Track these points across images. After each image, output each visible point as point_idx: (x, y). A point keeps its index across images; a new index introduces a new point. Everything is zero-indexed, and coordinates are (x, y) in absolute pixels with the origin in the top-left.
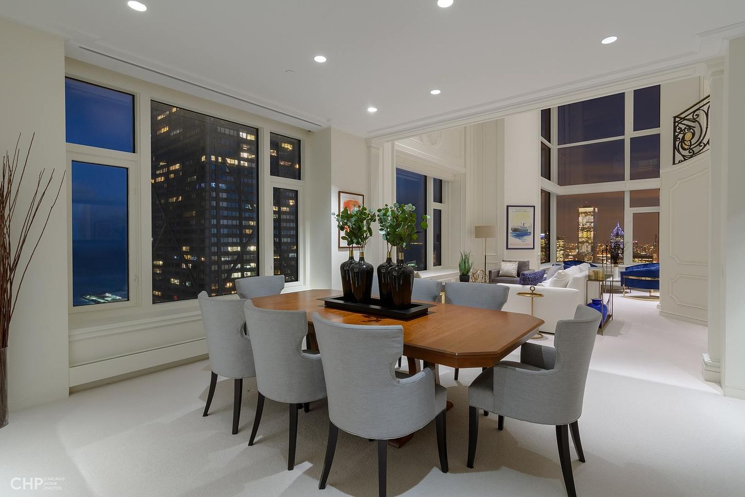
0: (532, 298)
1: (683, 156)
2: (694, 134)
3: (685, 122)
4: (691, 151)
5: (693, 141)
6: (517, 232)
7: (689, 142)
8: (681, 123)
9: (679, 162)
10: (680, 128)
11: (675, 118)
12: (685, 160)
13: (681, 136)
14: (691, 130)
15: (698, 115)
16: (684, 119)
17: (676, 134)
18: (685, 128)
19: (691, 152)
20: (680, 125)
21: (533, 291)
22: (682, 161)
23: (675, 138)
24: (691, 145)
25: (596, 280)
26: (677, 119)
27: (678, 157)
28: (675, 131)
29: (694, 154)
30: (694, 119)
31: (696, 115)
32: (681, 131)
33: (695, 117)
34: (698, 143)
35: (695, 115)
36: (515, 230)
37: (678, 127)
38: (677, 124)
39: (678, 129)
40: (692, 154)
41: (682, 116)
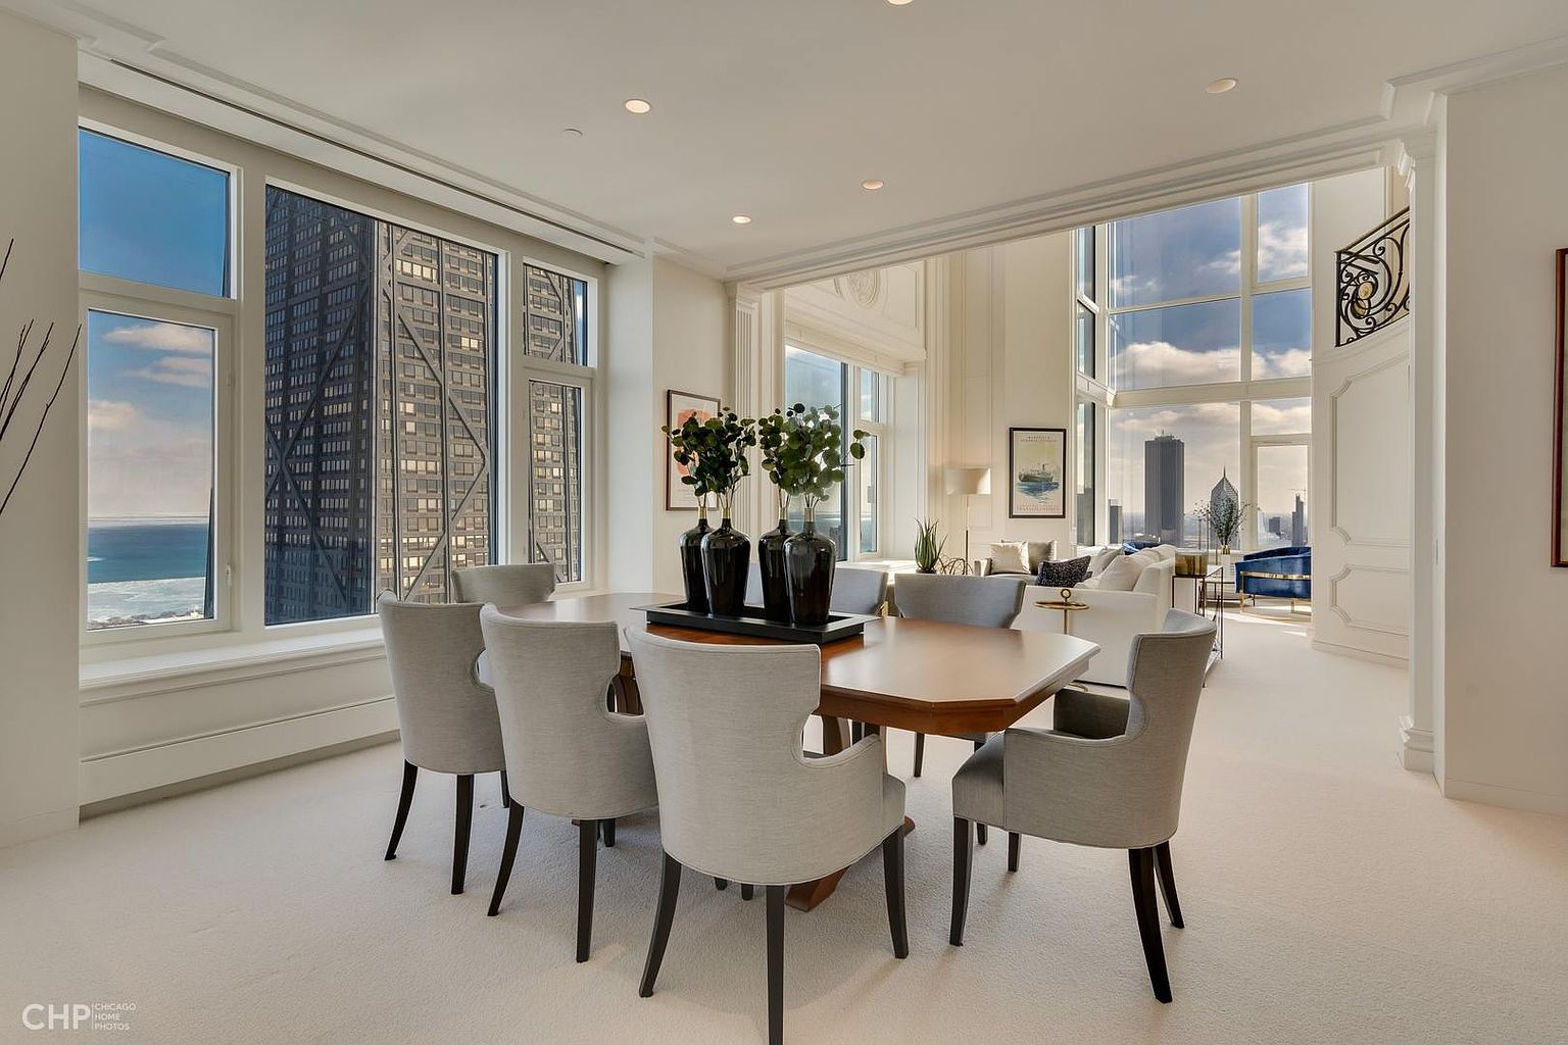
0: (1066, 611)
1: (1356, 330)
2: (1375, 287)
3: (1359, 262)
4: (1370, 320)
5: (1375, 300)
6: (1030, 483)
7: (1366, 302)
8: (1350, 264)
9: (1348, 342)
10: (1349, 275)
11: (1339, 253)
12: (1359, 337)
13: (1350, 290)
14: (1371, 279)
15: (1383, 249)
16: (1357, 256)
17: (1343, 285)
18: (1359, 275)
19: (1370, 323)
20: (1349, 269)
21: (1066, 598)
22: (1354, 340)
23: (1341, 293)
24: (1370, 308)
25: (1191, 575)
26: (1344, 257)
27: (1347, 332)
28: (1339, 280)
29: (1375, 327)
30: (1376, 256)
31: (1380, 249)
32: (1352, 279)
33: (1378, 252)
34: (1382, 305)
35: (1377, 248)
36: (1026, 478)
37: (1345, 273)
38: (1343, 266)
39: (1347, 276)
40: (1372, 326)
41: (1354, 250)
